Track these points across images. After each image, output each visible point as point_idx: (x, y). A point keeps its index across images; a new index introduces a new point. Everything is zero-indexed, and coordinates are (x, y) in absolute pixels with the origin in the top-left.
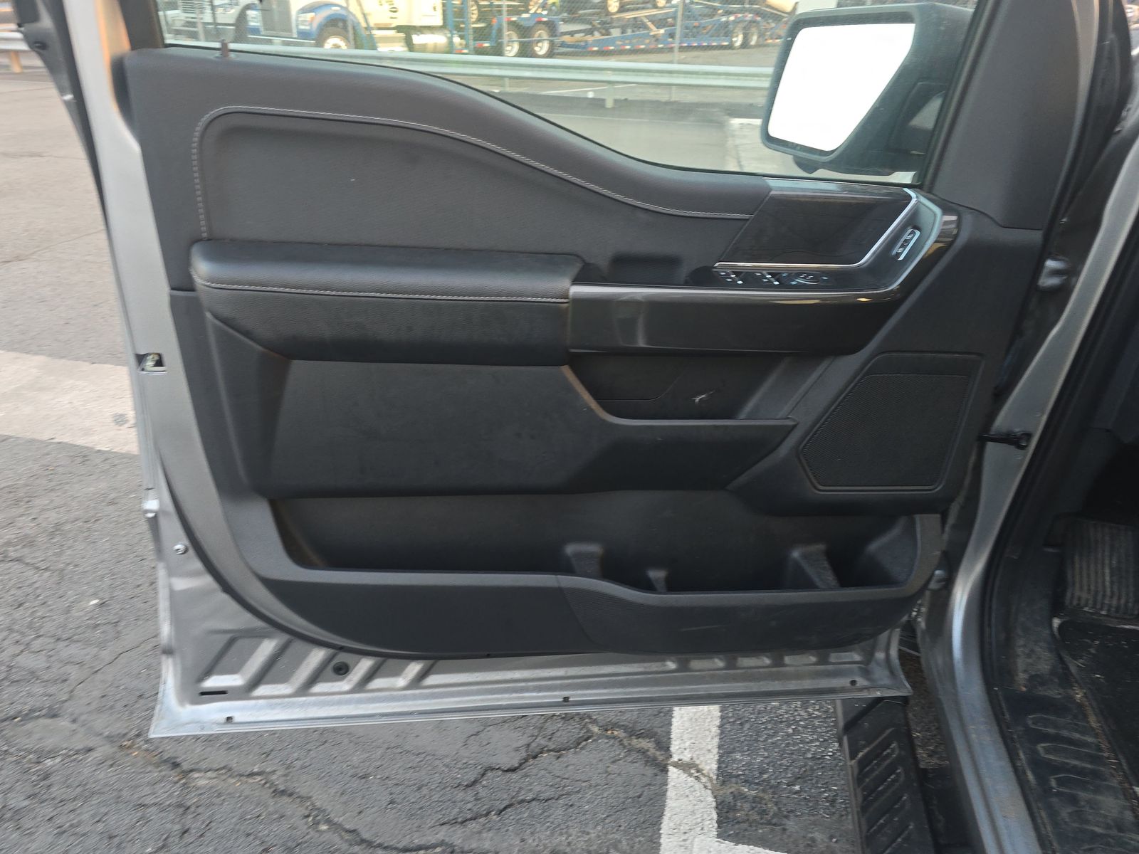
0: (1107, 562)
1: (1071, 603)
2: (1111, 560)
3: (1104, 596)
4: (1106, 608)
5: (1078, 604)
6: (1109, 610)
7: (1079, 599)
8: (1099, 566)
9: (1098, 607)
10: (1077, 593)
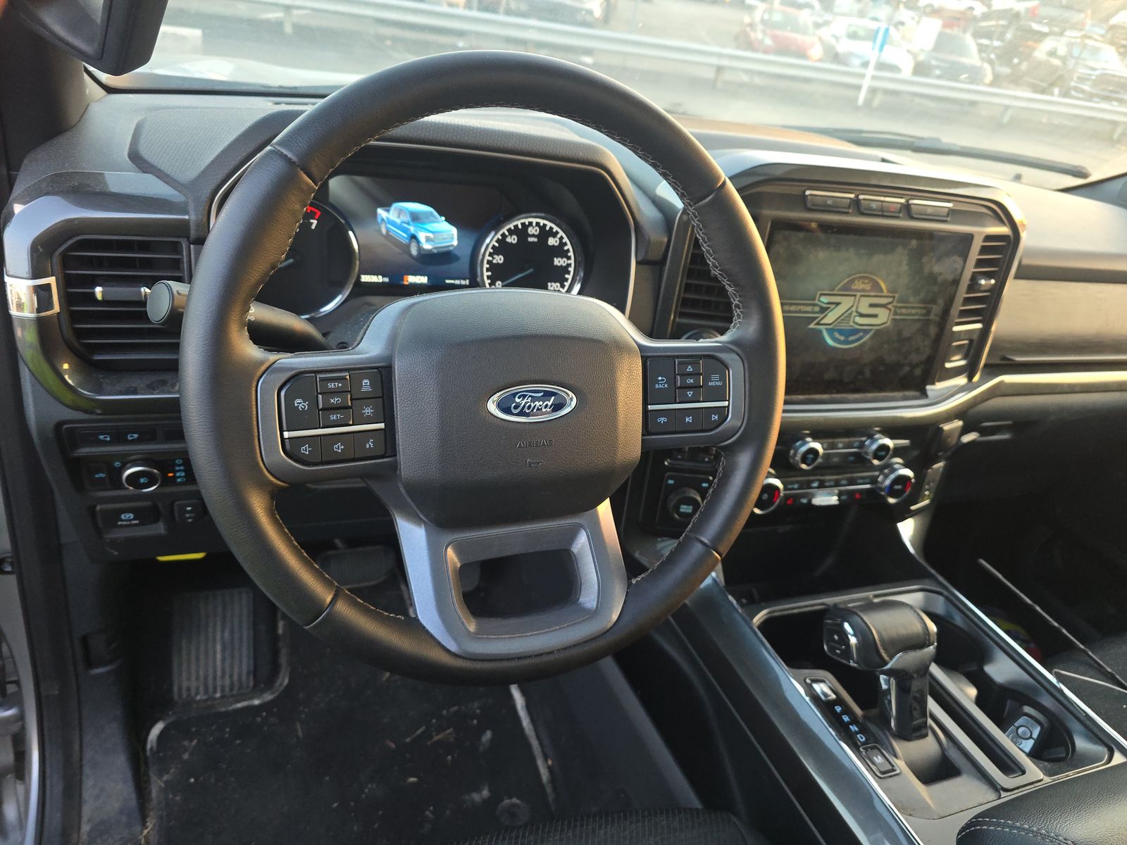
0: (218, 637)
1: (180, 696)
2: (223, 632)
3: (215, 678)
4: (219, 689)
5: (189, 695)
6: (222, 691)
7: (189, 689)
8: (210, 644)
9: (211, 690)
10: (185, 684)
